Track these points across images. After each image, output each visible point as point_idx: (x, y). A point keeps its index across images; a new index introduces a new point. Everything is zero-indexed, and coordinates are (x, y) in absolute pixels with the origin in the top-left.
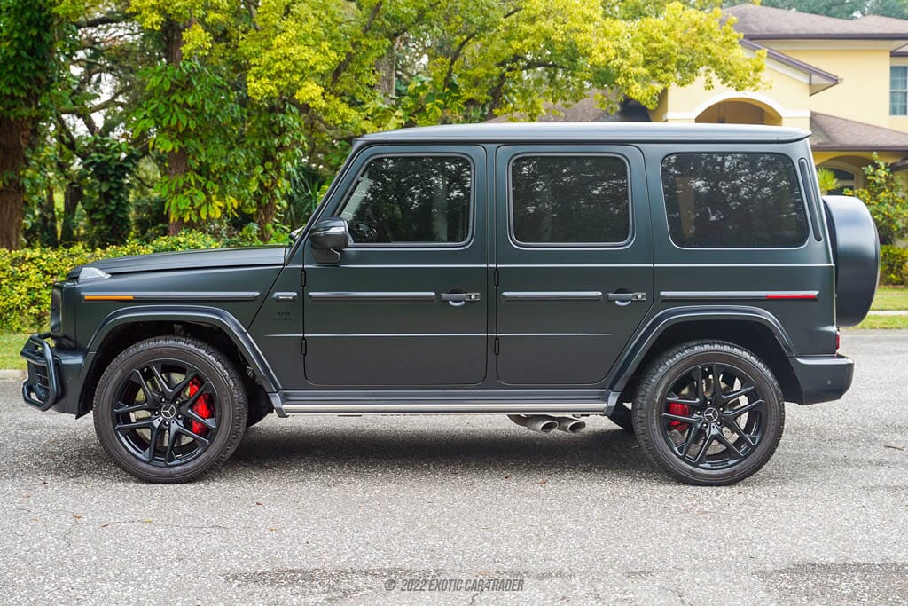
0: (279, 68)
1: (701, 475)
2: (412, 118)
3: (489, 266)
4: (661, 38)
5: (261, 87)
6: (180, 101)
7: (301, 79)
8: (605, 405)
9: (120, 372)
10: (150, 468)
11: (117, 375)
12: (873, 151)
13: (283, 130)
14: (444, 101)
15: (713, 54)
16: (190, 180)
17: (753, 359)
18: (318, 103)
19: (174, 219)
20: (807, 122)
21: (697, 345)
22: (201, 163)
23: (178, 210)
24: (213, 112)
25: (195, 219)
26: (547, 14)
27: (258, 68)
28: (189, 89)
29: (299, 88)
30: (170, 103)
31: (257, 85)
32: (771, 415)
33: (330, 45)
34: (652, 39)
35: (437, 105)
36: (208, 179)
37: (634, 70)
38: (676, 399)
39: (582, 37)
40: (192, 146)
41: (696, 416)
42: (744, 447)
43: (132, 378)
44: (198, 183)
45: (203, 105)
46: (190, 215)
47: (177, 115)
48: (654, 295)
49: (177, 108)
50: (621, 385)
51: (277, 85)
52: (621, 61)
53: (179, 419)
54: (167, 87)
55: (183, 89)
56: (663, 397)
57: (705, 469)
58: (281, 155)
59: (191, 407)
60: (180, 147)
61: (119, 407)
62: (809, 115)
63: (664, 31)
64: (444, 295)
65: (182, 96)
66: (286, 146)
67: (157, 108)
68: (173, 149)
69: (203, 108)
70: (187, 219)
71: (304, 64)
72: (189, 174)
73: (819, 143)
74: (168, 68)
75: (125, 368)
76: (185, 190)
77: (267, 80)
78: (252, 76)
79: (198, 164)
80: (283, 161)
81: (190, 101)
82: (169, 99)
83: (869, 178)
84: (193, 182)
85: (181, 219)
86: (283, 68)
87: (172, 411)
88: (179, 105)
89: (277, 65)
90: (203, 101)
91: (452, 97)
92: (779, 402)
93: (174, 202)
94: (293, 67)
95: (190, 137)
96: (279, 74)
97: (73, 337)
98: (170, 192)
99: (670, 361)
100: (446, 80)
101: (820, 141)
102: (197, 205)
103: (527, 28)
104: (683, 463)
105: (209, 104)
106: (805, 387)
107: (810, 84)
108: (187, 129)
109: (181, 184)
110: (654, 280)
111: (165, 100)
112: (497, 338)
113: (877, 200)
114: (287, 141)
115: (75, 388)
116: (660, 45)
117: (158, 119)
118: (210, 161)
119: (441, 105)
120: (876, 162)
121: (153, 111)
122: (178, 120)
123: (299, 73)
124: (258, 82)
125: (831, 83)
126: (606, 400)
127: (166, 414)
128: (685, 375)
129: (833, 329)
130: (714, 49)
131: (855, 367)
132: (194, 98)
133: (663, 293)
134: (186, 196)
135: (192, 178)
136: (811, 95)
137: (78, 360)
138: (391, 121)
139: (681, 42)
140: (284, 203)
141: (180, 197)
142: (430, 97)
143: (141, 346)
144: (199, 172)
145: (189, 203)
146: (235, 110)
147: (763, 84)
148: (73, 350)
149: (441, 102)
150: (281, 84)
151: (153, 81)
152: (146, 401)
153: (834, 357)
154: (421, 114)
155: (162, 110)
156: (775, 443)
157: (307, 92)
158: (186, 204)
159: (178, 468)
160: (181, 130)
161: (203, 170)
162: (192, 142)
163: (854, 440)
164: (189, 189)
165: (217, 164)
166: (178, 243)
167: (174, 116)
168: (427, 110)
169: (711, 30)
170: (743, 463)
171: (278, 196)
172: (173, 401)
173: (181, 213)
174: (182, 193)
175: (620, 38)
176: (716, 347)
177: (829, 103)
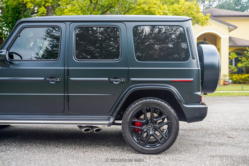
1: (145, 150)
3: (65, 68)
4: (178, 10)
8: (108, 122)
12: (247, 47)
15: (193, 15)
17: (166, 105)
20: (228, 39)
21: (144, 99)
26: (144, 3)
32: (173, 127)
33: (81, 12)
34: (175, 10)
38: (136, 120)
39: (153, 9)
41: (144, 127)
42: (163, 139)
48: (128, 79)
50: (115, 114)
56: (131, 119)
57: (147, 148)
62: (229, 37)
63: (179, 8)
73: (232, 45)
83: (246, 54)
92: (176, 122)
99: (134, 105)
101: (232, 44)
103: (138, 7)
104: (139, 145)
106: (187, 116)
107: (229, 28)
110: (129, 74)
112: (68, 96)
113: (248, 61)
116: (178, 12)
120: (248, 50)
125: (234, 28)
126: (109, 120)
128: (139, 111)
129: (199, 93)
130: (193, 13)
131: (208, 108)
133: (132, 79)
136: (229, 32)
139: (183, 11)
147: (209, 24)
153: (200, 104)
156: (175, 138)
163: (217, 134)
169: (193, 7)
170: (162, 146)
175: (165, 10)
176: (152, 100)
177: (234, 34)
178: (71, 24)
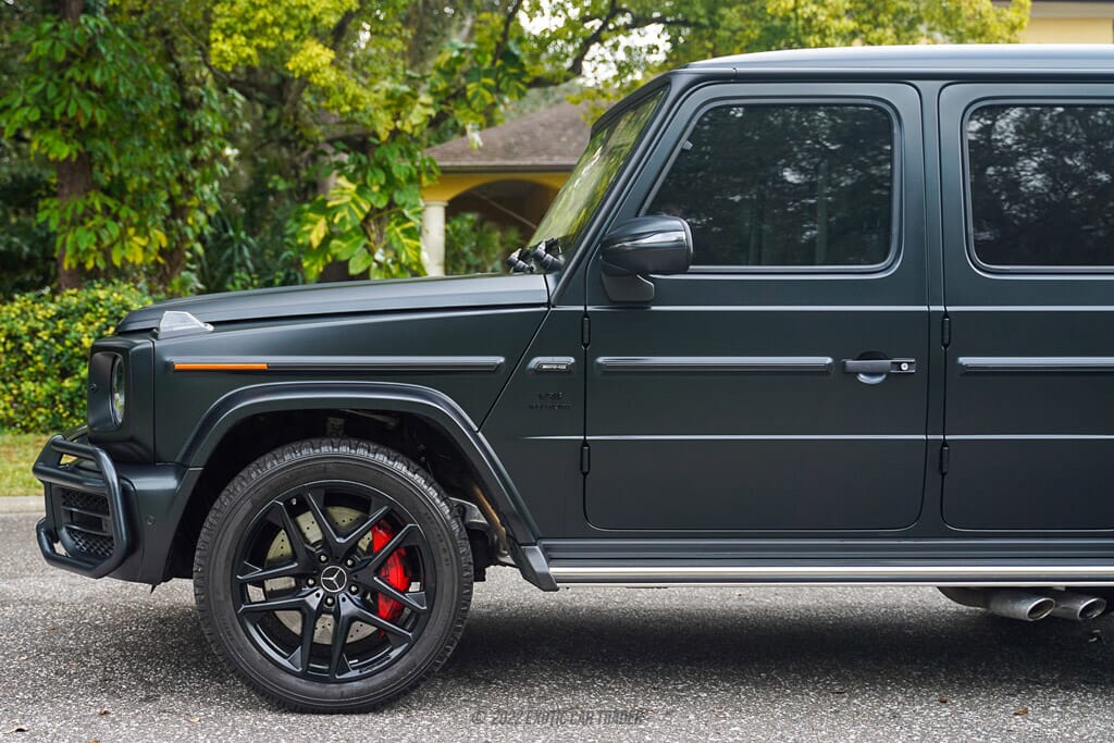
0: (264, 20)
2: (444, 107)
3: (933, 308)
5: (233, 50)
6: (79, 78)
7: (296, 37)
9: (248, 506)
10: (303, 684)
11: (242, 514)
13: (198, 136)
14: (496, 79)
16: (93, 204)
18: (326, 75)
19: (70, 265)
22: (112, 177)
23: (77, 250)
24: (131, 97)
25: (102, 265)
27: (228, 20)
28: (94, 60)
29: (295, 52)
30: (64, 82)
31: (226, 47)
35: (485, 86)
36: (122, 202)
37: (835, 25)
40: (101, 150)
43: (269, 518)
44: (107, 209)
45: (117, 86)
46: (95, 259)
47: (76, 101)
49: (75, 91)
51: (258, 48)
52: (814, 8)
53: (354, 593)
54: (61, 57)
55: (83, 61)
58: (196, 173)
59: (377, 572)
60: (78, 151)
61: (246, 571)
64: (850, 362)
65: (82, 72)
66: (203, 160)
67: (44, 91)
68: (70, 156)
69: (117, 90)
70: (90, 265)
71: (304, 12)
72: (92, 194)
74: (61, 27)
75: (256, 497)
76: (86, 220)
77: (243, 39)
78: (218, 32)
79: (108, 179)
80: (198, 182)
81: (97, 78)
82: (62, 76)
84: (98, 207)
85: (81, 265)
86: (270, 19)
87: (340, 580)
88: (78, 85)
89: (261, 14)
90: (117, 77)
91: (508, 74)
93: (70, 238)
94: (285, 18)
95: (94, 136)
96: (262, 28)
97: (149, 441)
98: (63, 222)
100: (499, 45)
102: (107, 242)
105: (125, 84)
108: (92, 124)
109: (80, 209)
111: (55, 77)
112: (944, 443)
114: (205, 152)
115: (159, 537)
117: (46, 109)
118: (126, 174)
119: (491, 86)
121: (37, 95)
122: (79, 107)
123: (295, 29)
124: (228, 42)
127: (330, 584)
132: (103, 74)
134: (89, 230)
135: (97, 201)
137: (168, 483)
138: (415, 112)
140: (199, 248)
141: (80, 231)
142: (474, 73)
143: (287, 457)
144: (107, 192)
145: (95, 239)
146: (163, 94)
148: (149, 463)
149: (490, 81)
150: (264, 44)
151: (42, 48)
152: (294, 557)
154: (459, 101)
155: (52, 93)
157: (311, 57)
158: (90, 240)
159: (356, 684)
160: (83, 124)
161: (116, 189)
162: (100, 143)
164: (92, 219)
165: (136, 179)
166: (96, 301)
167: (72, 102)
168: (469, 94)
171: (191, 236)
172: (343, 562)
173: (80, 255)
174: (82, 223)
178: (944, 90)
